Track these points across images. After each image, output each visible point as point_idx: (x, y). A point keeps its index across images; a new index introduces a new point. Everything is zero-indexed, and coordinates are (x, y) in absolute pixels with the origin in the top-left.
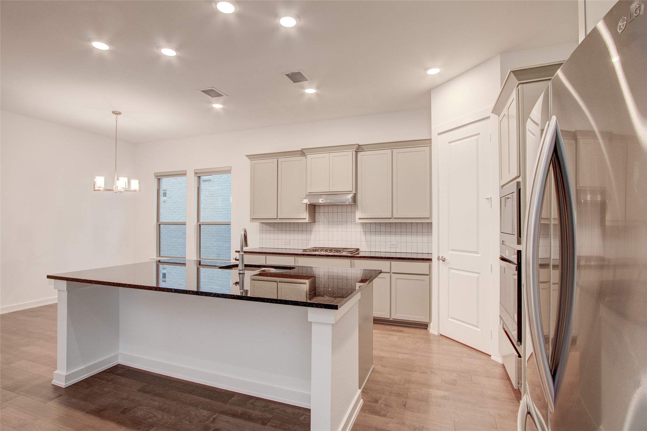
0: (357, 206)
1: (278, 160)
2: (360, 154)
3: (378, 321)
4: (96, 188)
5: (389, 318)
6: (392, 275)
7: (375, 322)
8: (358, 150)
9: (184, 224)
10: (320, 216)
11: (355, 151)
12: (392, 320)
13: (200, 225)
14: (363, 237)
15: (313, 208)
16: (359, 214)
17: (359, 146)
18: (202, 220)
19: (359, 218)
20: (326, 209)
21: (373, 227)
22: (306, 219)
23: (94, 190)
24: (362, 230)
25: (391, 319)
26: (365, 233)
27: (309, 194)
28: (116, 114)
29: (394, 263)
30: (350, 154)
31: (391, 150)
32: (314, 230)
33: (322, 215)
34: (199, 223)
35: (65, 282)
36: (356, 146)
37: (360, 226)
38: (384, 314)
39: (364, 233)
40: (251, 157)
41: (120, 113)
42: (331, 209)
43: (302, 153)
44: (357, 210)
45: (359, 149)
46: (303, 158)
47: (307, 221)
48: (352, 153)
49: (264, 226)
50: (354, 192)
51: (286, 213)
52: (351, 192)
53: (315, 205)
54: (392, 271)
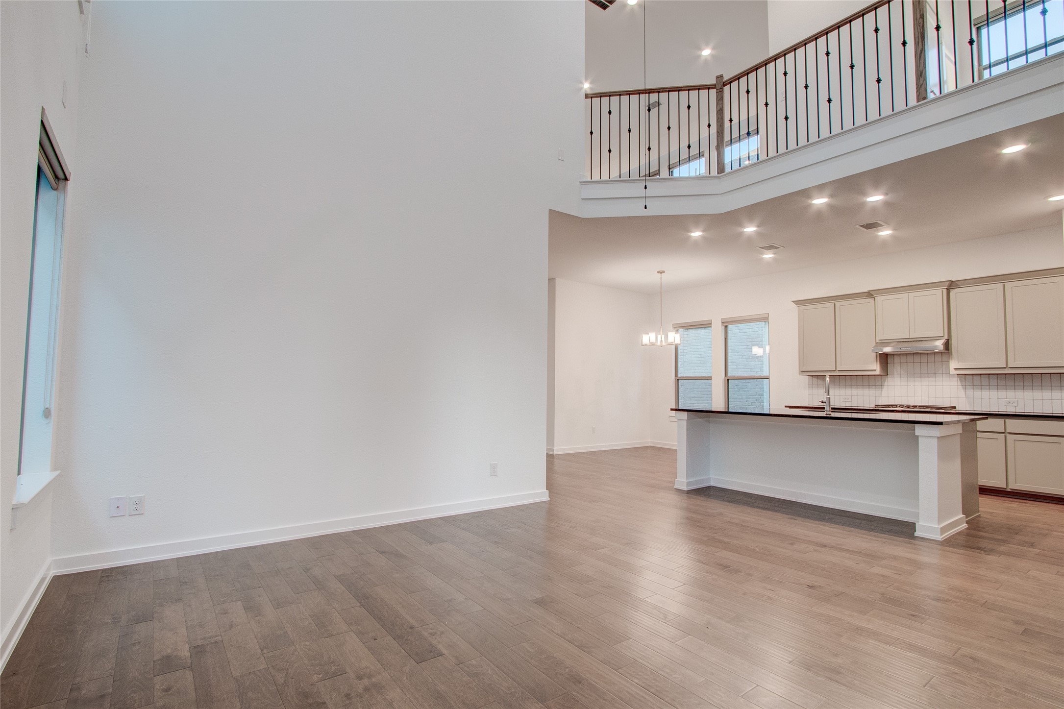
0: (952, 354)
1: (835, 304)
2: (953, 293)
3: (985, 491)
4: (644, 343)
5: (1005, 489)
6: (1008, 435)
7: (982, 493)
8: (950, 286)
9: (710, 378)
10: (895, 367)
11: (947, 288)
12: (1010, 490)
13: (728, 380)
14: (962, 393)
15: (885, 359)
16: (953, 364)
17: (952, 282)
18: (730, 375)
19: (955, 369)
20: (903, 359)
21: (977, 378)
22: (875, 370)
23: (642, 345)
24: (959, 383)
25: (1008, 490)
26: (965, 387)
27: (881, 342)
28: (661, 273)
29: (1009, 421)
30: (939, 294)
31: (1002, 284)
32: (886, 383)
33: (897, 366)
34: (727, 378)
35: (686, 413)
36: (948, 283)
37: (956, 379)
38: (998, 482)
39: (963, 388)
40: (798, 303)
41: (664, 272)
42: (910, 359)
43: (870, 294)
44: (952, 359)
45: (952, 285)
46: (871, 300)
47: (878, 372)
48: (942, 291)
49: (815, 379)
50: (946, 337)
51: (847, 364)
52: (942, 338)
53: (887, 354)
54: (1008, 431)
